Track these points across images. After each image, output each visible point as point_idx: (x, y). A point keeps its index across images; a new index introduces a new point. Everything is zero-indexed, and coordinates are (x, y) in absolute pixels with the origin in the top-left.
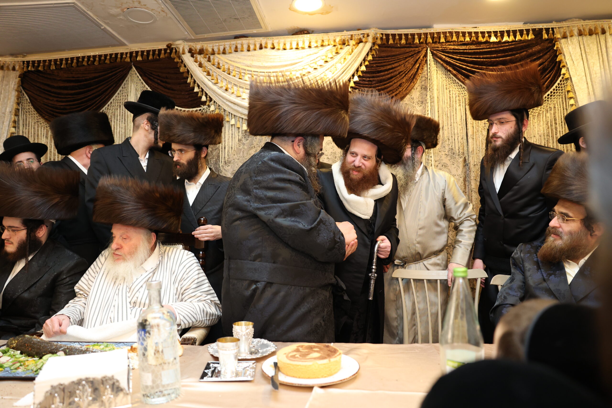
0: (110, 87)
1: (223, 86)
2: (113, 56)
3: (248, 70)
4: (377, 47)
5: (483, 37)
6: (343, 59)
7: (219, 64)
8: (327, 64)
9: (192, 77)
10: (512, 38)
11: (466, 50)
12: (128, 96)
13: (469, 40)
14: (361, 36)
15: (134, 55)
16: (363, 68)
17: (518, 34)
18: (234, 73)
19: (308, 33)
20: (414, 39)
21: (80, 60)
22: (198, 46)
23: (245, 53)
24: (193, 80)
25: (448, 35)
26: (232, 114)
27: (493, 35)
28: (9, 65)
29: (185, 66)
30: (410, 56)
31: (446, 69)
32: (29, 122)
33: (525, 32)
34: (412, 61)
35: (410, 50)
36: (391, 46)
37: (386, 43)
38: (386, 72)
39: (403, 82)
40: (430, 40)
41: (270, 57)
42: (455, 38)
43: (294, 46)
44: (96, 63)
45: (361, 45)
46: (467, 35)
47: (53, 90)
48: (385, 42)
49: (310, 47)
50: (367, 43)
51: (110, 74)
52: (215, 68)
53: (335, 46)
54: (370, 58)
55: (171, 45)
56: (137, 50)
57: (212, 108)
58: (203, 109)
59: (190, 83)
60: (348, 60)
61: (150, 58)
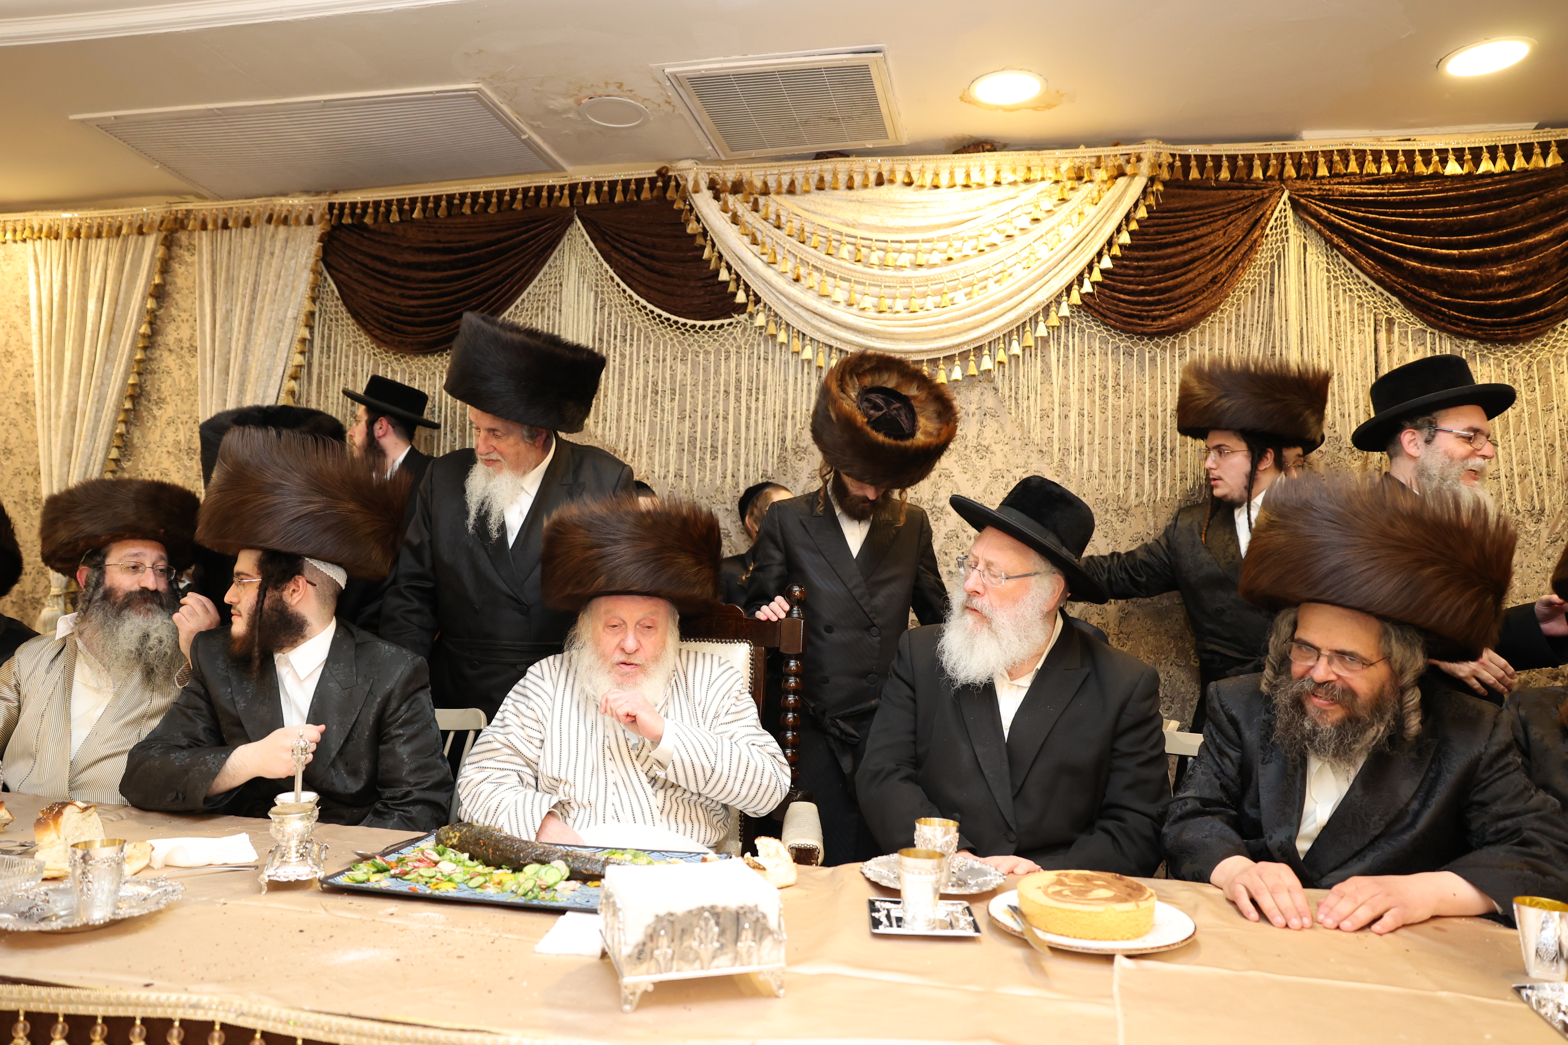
0: (523, 266)
1: (788, 270)
2: (531, 194)
3: (847, 235)
4: (1161, 188)
5: (1427, 163)
6: (1076, 215)
7: (778, 217)
8: (1037, 225)
9: (713, 245)
10: (1501, 165)
11: (1383, 195)
12: (561, 285)
13: (1390, 170)
14: (1121, 161)
15: (580, 191)
16: (1125, 238)
17: (1519, 153)
18: (815, 240)
19: (993, 149)
20: (1250, 168)
21: (456, 201)
22: (730, 174)
23: (843, 193)
24: (716, 254)
25: (1336, 158)
26: (804, 335)
27: (1451, 157)
28: (301, 212)
29: (698, 220)
30: (1239, 210)
31: (1328, 241)
32: (336, 342)
33: (1537, 150)
34: (1246, 221)
35: (1241, 196)
36: (1196, 185)
37: (1182, 178)
38: (1180, 248)
39: (1221, 274)
40: (1290, 171)
41: (903, 206)
42: (1353, 167)
43: (960, 179)
44: (492, 210)
45: (1122, 181)
46: (1385, 158)
47: (393, 271)
48: (1179, 175)
49: (997, 183)
50: (1137, 178)
51: (524, 236)
52: (771, 227)
53: (1057, 182)
54: (1142, 213)
55: (667, 170)
56: (584, 180)
57: (760, 320)
58: (738, 323)
59: (709, 261)
60: (1089, 218)
61: (616, 200)
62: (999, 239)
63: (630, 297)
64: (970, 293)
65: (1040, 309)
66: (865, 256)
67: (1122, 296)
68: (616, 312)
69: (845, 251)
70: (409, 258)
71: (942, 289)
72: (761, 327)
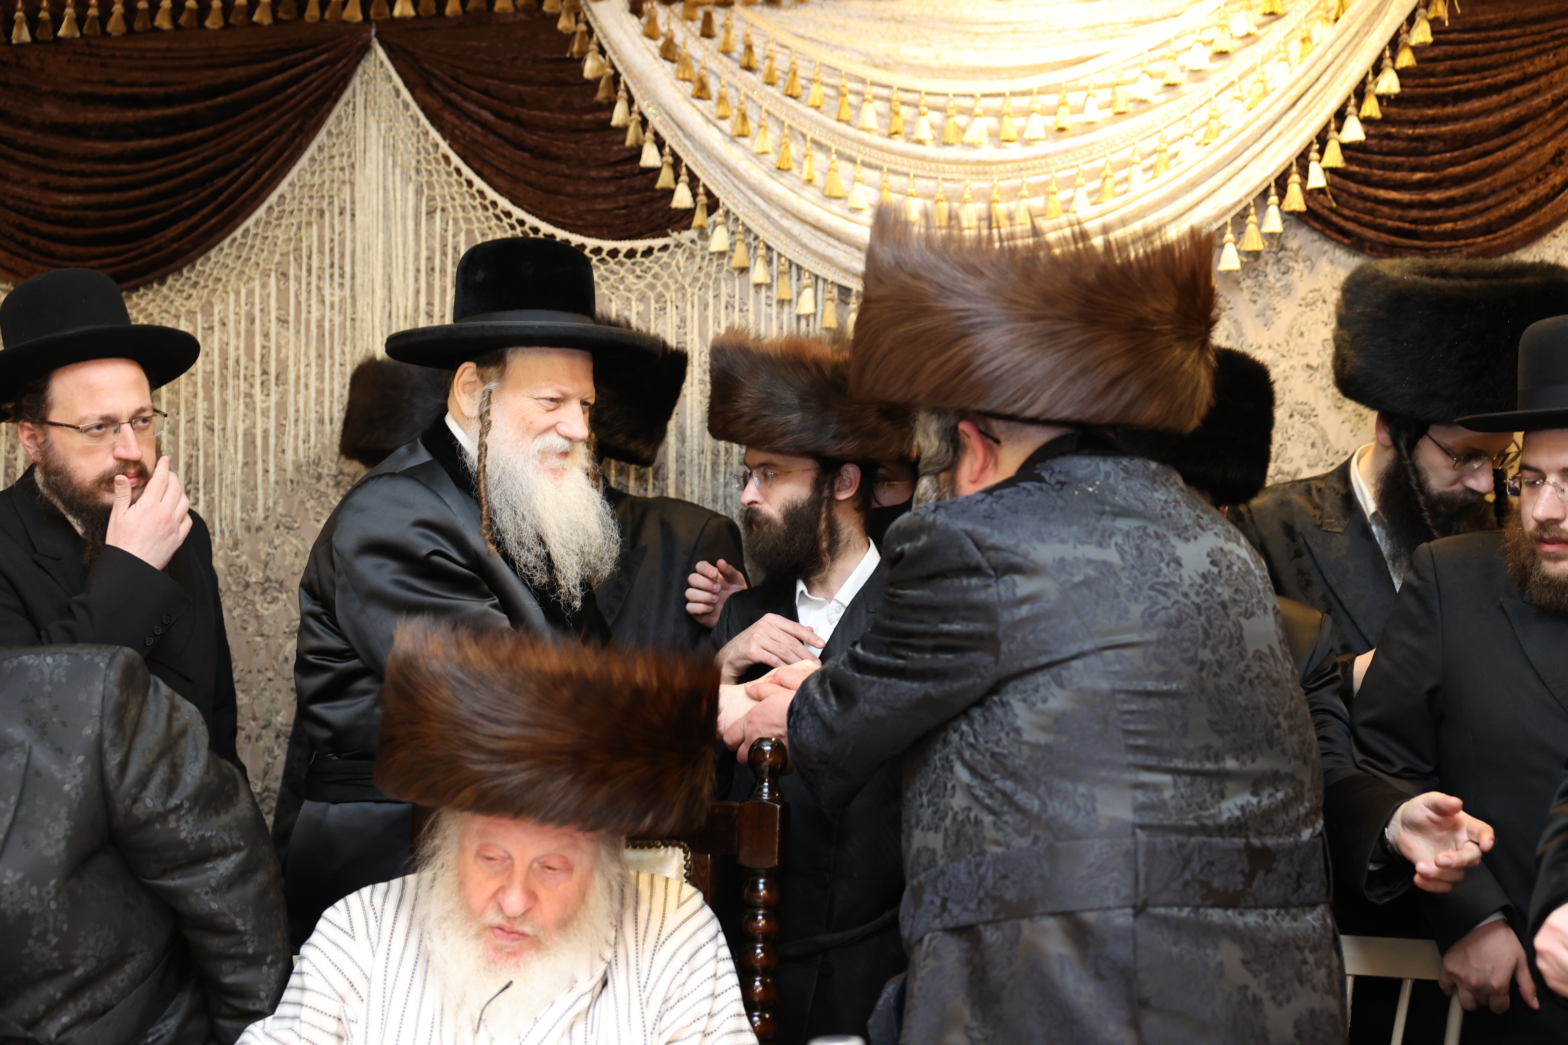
0: (278, 133)
1: (769, 147)
3: (875, 84)
6: (1296, 43)
7: (749, 48)
8: (1220, 63)
9: (631, 101)
12: (352, 167)
16: (1389, 83)
18: (816, 92)
24: (635, 116)
26: (799, 268)
29: (602, 52)
38: (1494, 99)
41: (976, 29)
47: (25, 136)
51: (278, 78)
52: (735, 67)
54: (1422, 34)
57: (719, 240)
58: (679, 245)
59: (624, 130)
60: (1319, 50)
61: (448, 11)
62: (1149, 89)
63: (481, 193)
64: (1098, 191)
65: (1228, 218)
66: (906, 122)
67: (1382, 193)
68: (455, 221)
69: (870, 115)
70: (52, 111)
71: (1046, 184)
72: (722, 254)
